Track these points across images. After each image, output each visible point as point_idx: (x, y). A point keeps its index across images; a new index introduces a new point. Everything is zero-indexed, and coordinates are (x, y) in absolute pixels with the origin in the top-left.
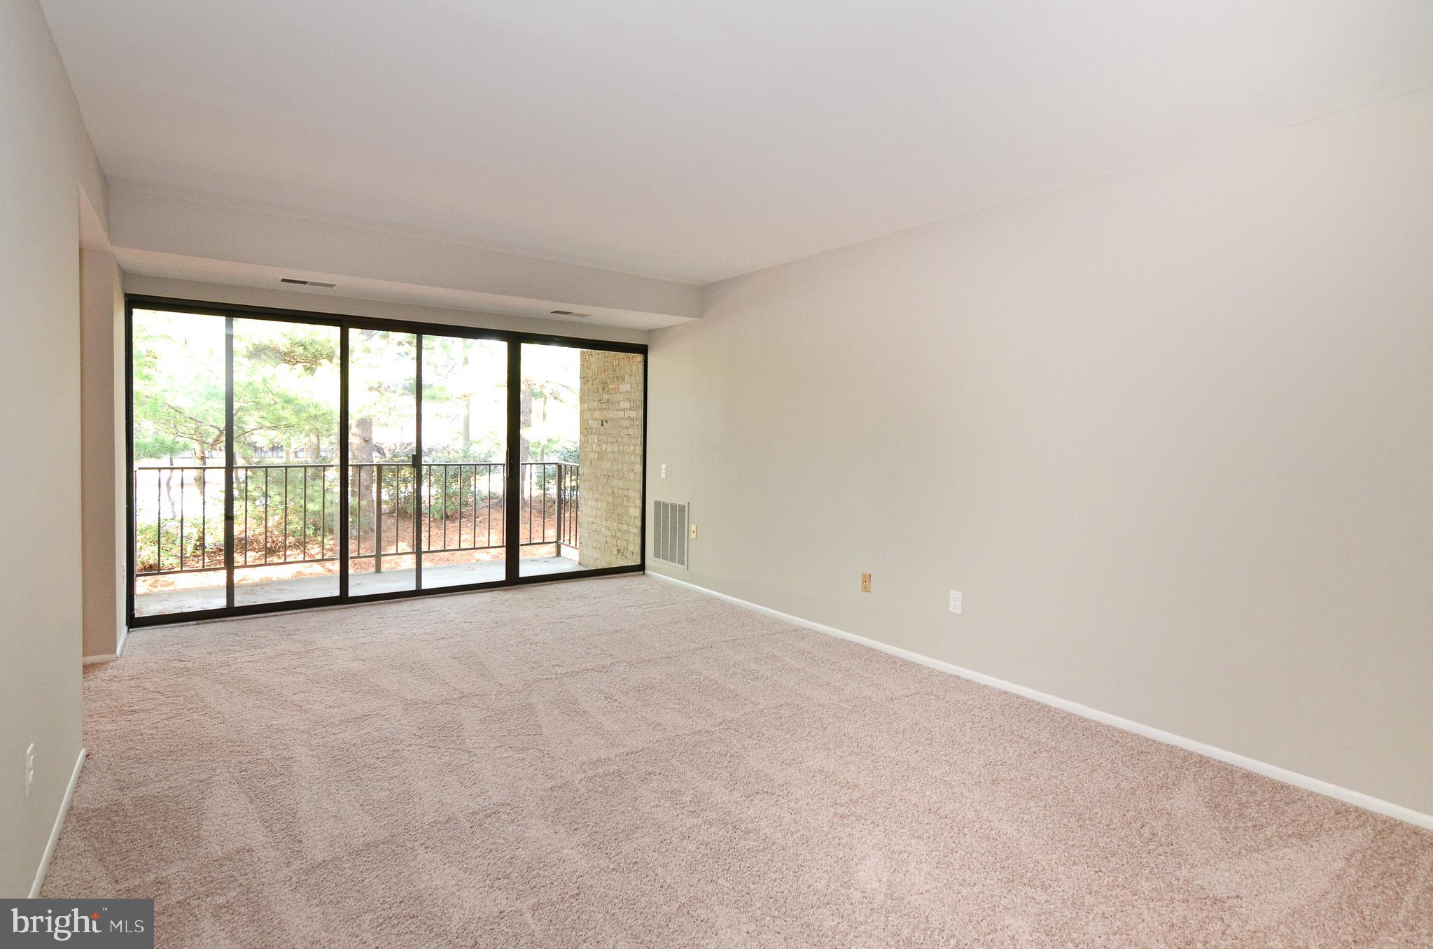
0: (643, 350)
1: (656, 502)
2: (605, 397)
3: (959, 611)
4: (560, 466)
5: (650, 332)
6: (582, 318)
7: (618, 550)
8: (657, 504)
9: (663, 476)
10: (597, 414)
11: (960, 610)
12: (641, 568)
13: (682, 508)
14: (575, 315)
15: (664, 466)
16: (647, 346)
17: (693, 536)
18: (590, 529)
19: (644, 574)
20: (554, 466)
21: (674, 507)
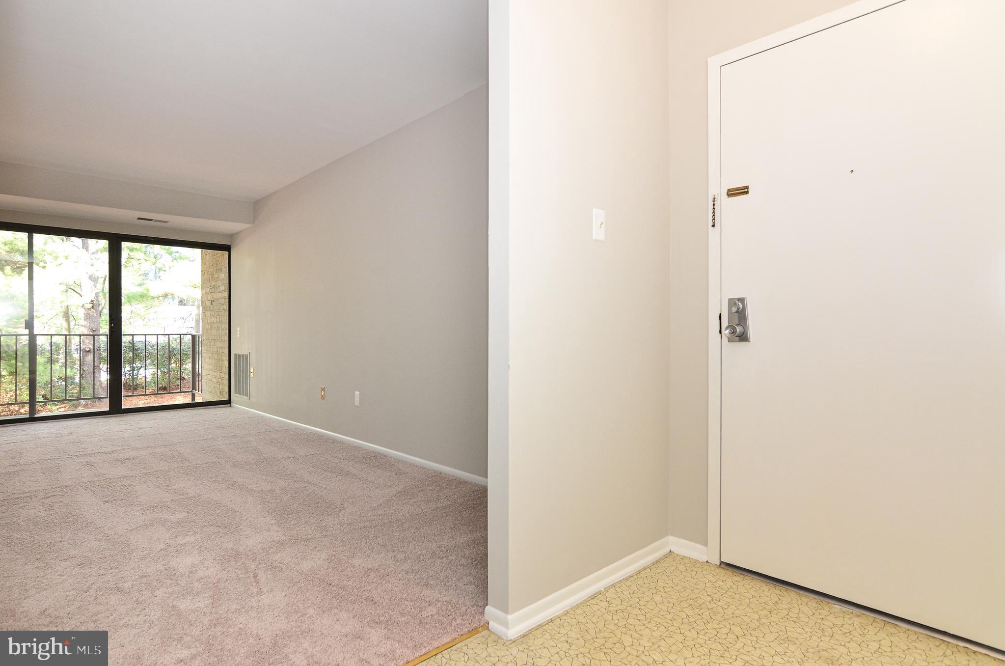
0: (227, 248)
1: (235, 354)
2: (213, 283)
3: (358, 405)
4: (194, 337)
5: (232, 236)
6: (166, 224)
7: (220, 392)
8: (236, 355)
9: (239, 336)
10: (210, 297)
11: (359, 403)
12: (228, 402)
13: (247, 356)
14: (156, 221)
15: (239, 328)
16: (230, 245)
17: (252, 374)
18: (207, 379)
19: (230, 406)
20: (190, 335)
21: (243, 356)
